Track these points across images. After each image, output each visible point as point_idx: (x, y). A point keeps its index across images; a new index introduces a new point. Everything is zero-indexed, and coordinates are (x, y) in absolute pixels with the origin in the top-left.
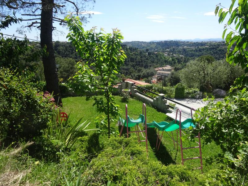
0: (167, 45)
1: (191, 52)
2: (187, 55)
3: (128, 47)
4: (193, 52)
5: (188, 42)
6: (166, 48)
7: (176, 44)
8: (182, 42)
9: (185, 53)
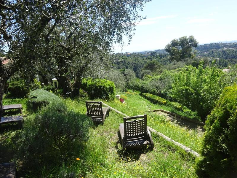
0: (207, 48)
1: (232, 54)
2: (227, 57)
3: (158, 54)
4: (234, 54)
5: (230, 43)
6: (204, 52)
7: (217, 46)
8: (224, 44)
9: (225, 55)
